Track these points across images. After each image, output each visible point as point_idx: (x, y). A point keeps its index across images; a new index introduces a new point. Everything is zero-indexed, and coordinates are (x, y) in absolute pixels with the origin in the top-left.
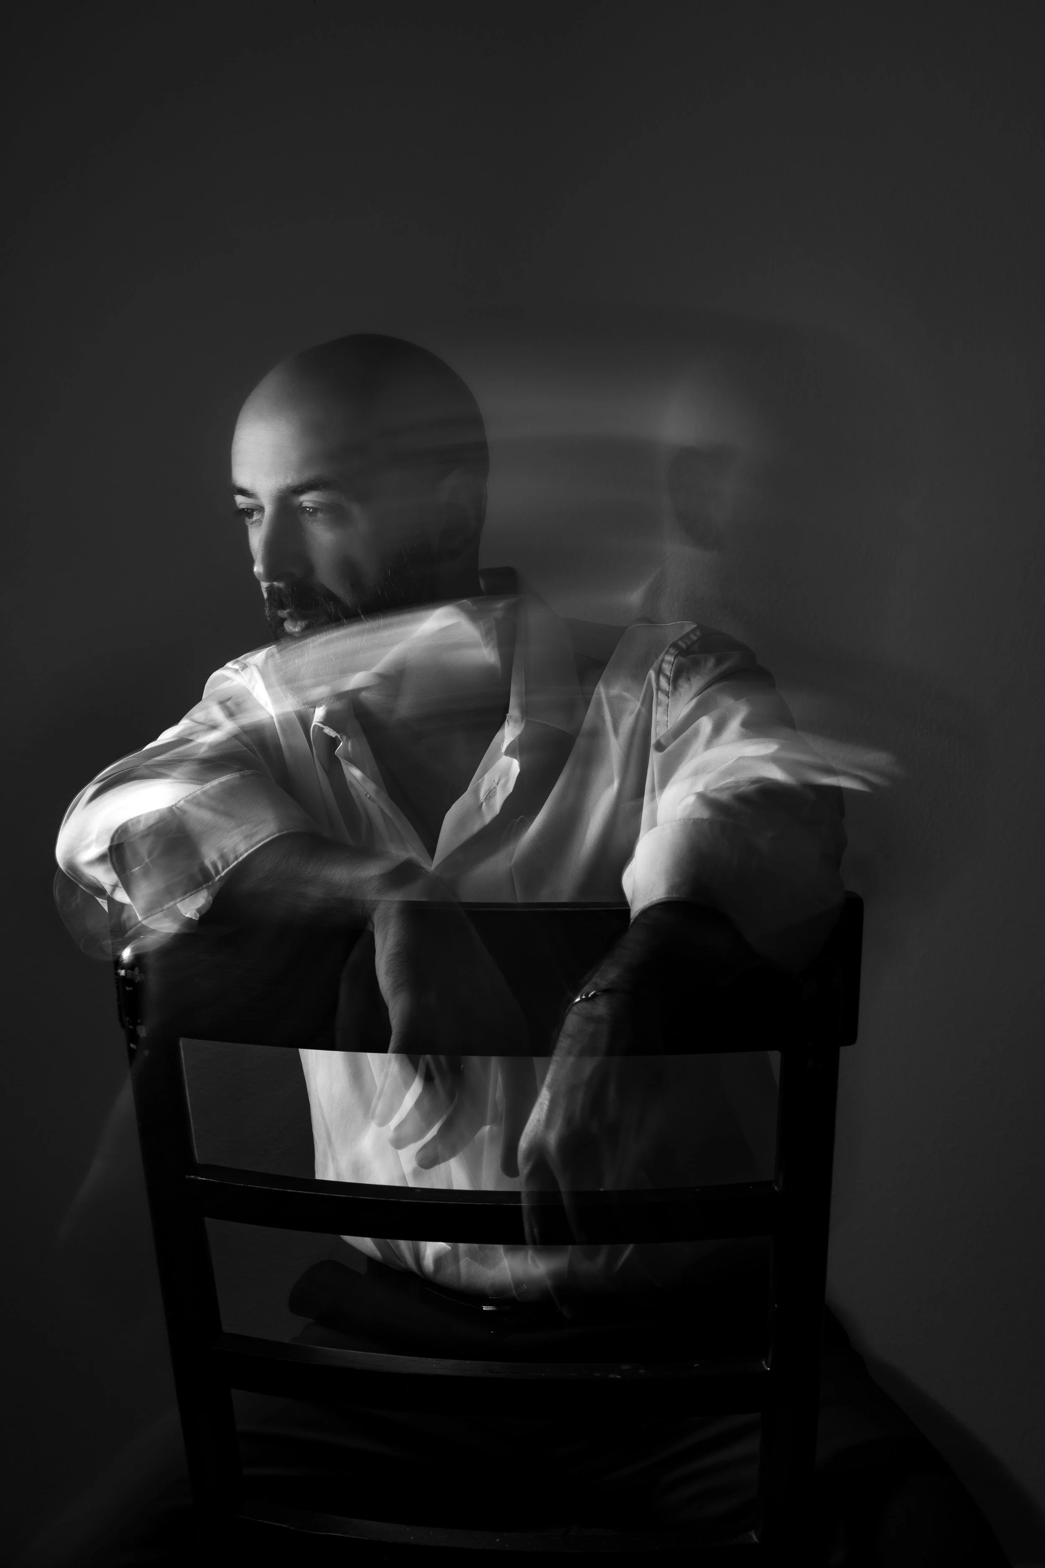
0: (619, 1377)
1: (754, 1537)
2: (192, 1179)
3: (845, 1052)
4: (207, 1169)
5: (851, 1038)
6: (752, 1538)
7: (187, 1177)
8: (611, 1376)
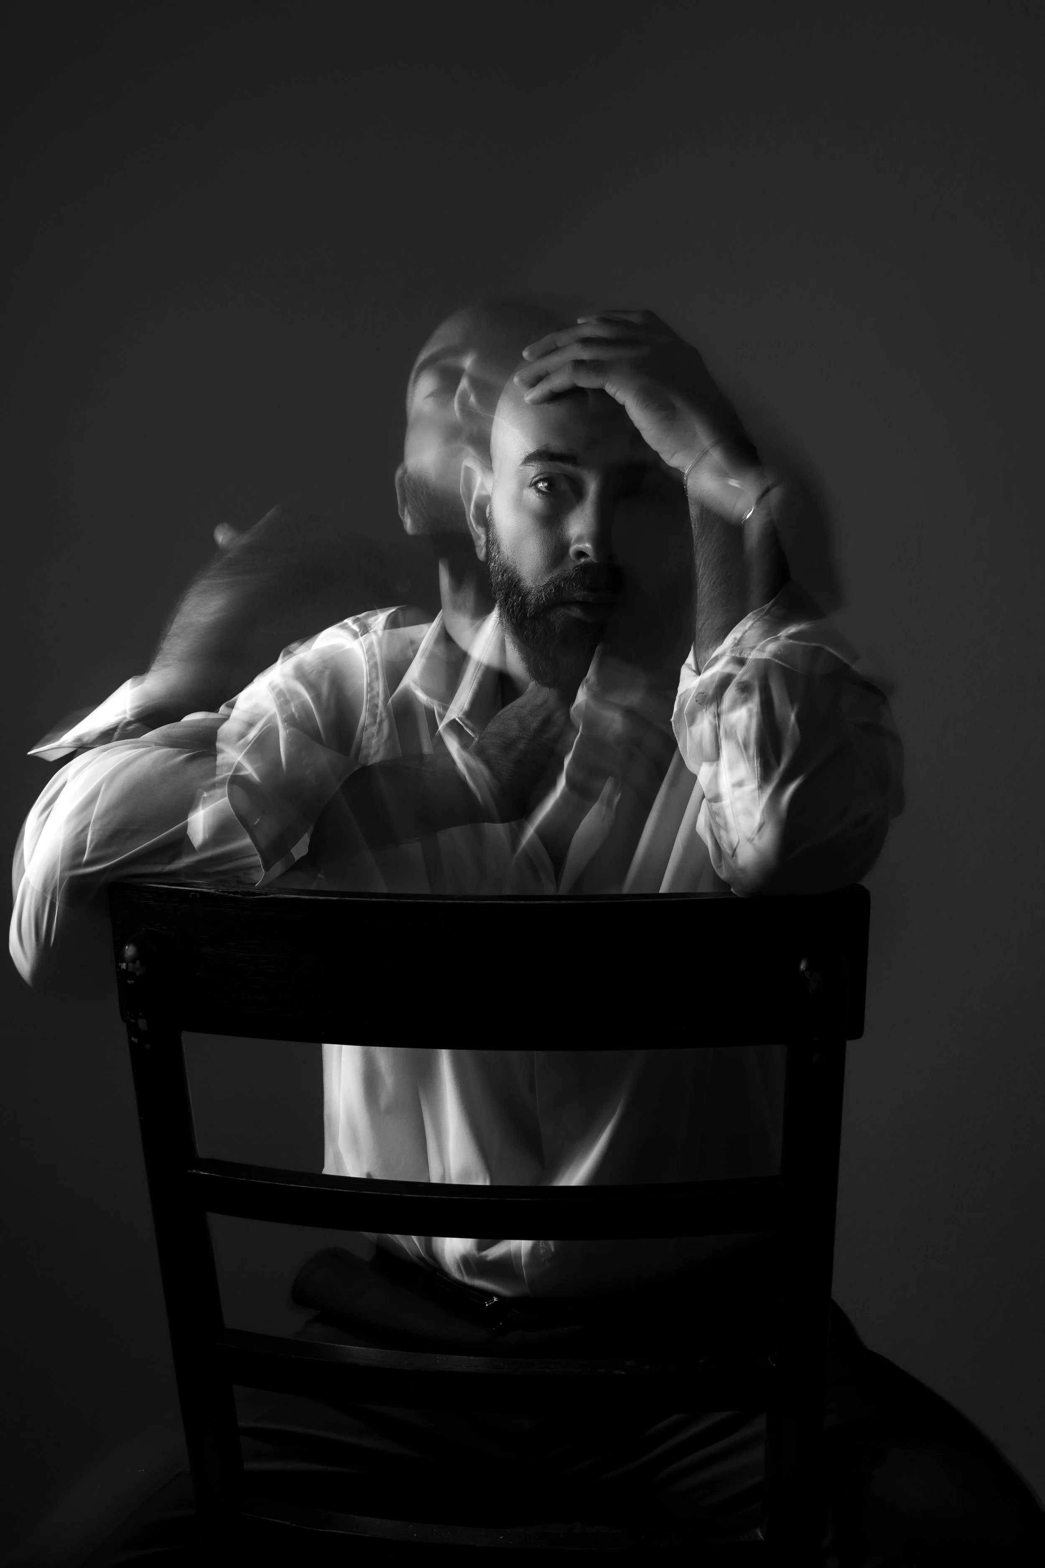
0: (623, 1373)
1: (760, 1534)
2: (194, 1173)
3: (851, 1046)
4: (211, 1164)
5: (858, 1033)
6: (758, 1535)
7: (189, 1171)
8: (616, 1372)
